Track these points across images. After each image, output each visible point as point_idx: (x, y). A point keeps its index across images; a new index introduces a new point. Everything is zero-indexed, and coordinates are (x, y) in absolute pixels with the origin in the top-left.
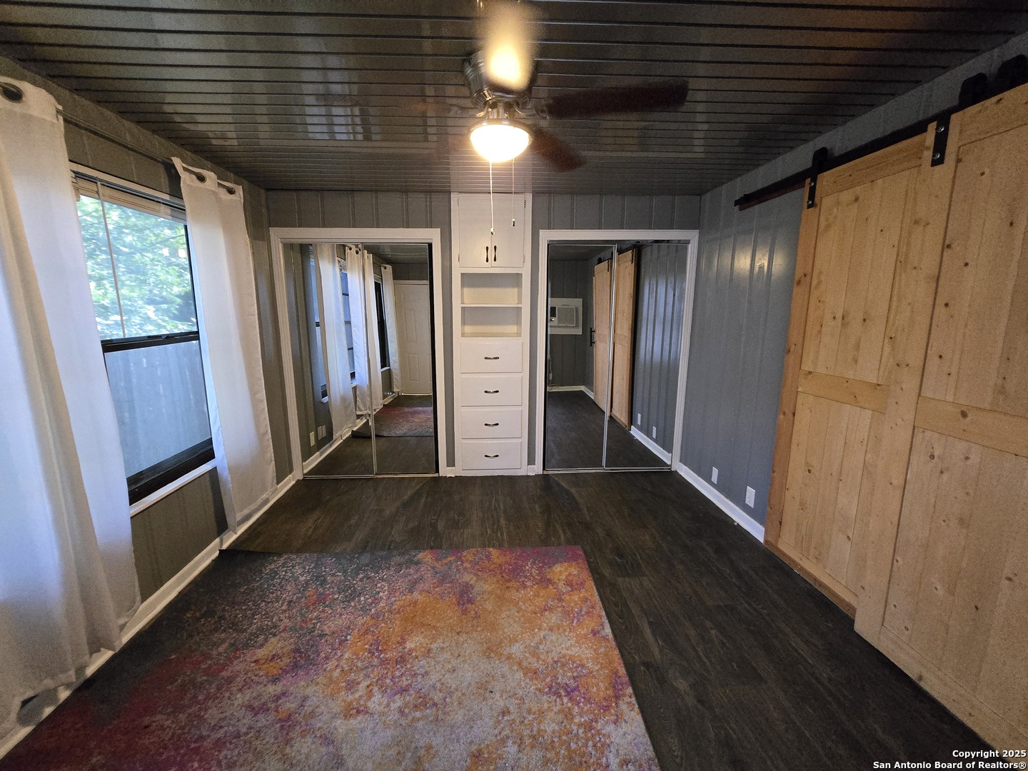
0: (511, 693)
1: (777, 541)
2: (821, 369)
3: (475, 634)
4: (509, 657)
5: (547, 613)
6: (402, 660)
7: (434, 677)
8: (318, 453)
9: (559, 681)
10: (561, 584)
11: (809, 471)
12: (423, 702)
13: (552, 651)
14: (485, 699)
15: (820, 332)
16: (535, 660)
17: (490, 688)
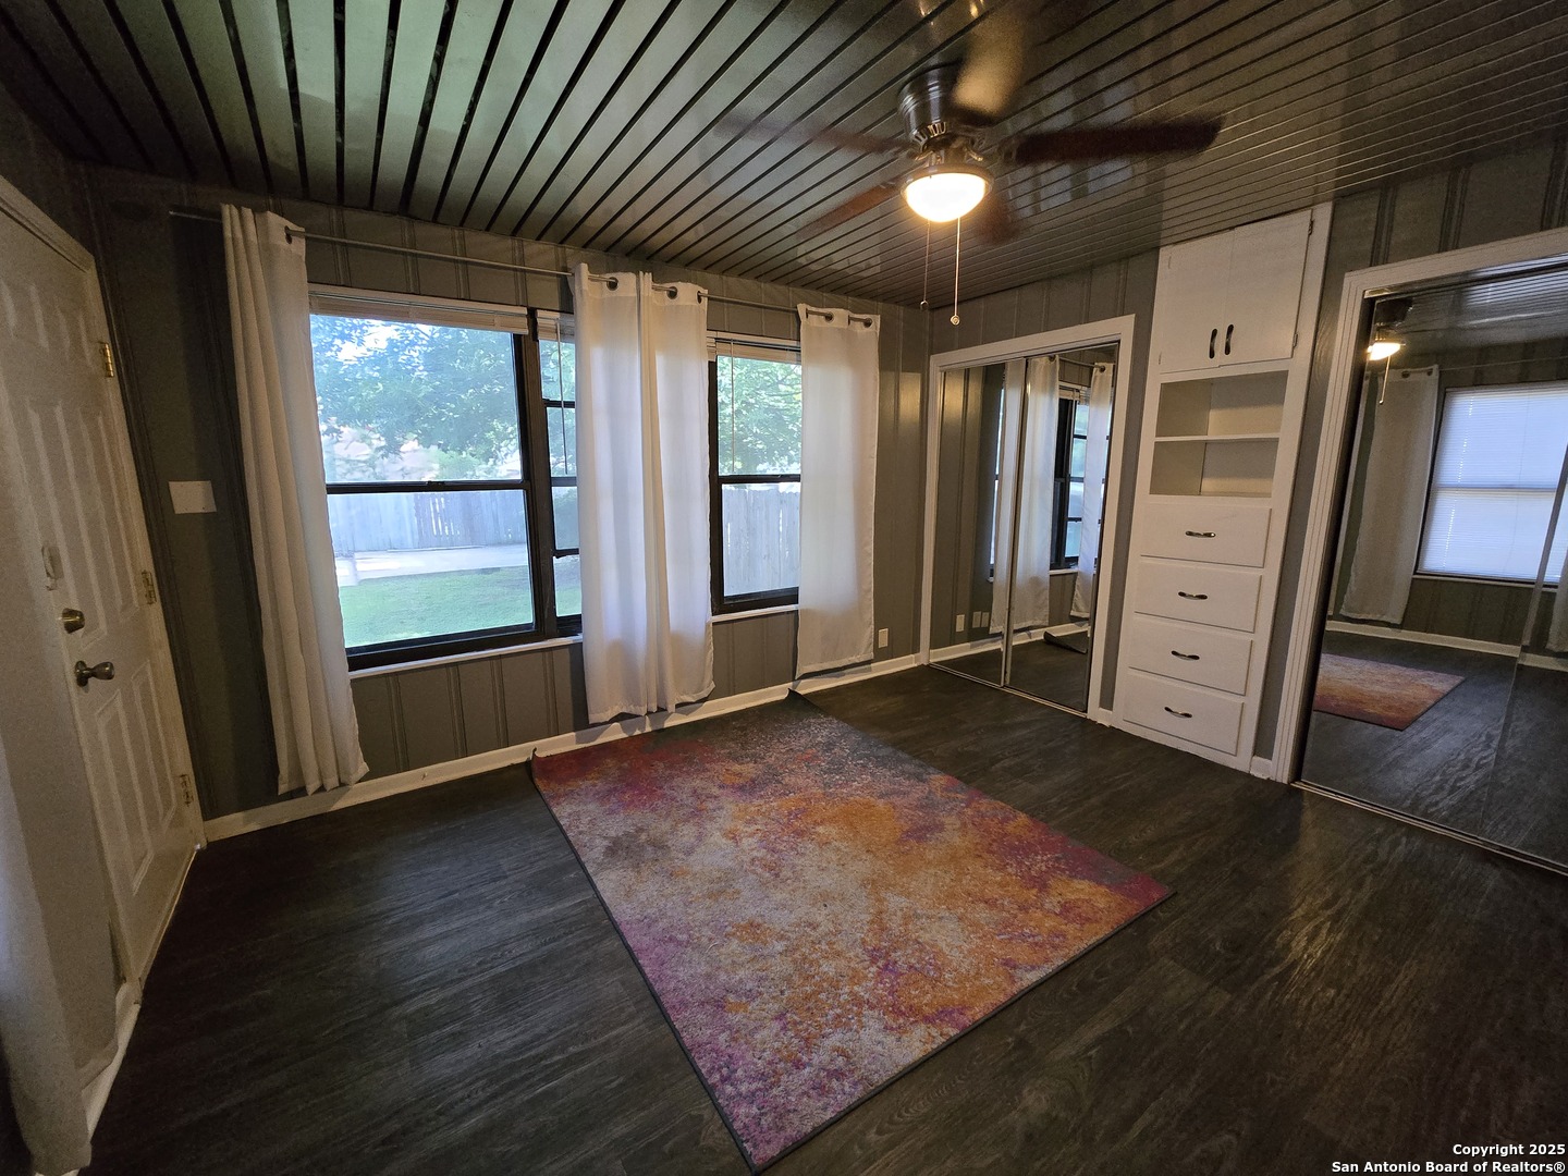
0: (838, 921)
4: (880, 900)
6: (800, 833)
7: (803, 861)
8: (968, 644)
9: (894, 954)
10: (1054, 899)
12: (774, 867)
13: (926, 931)
14: (813, 904)
16: (900, 922)
17: (829, 902)
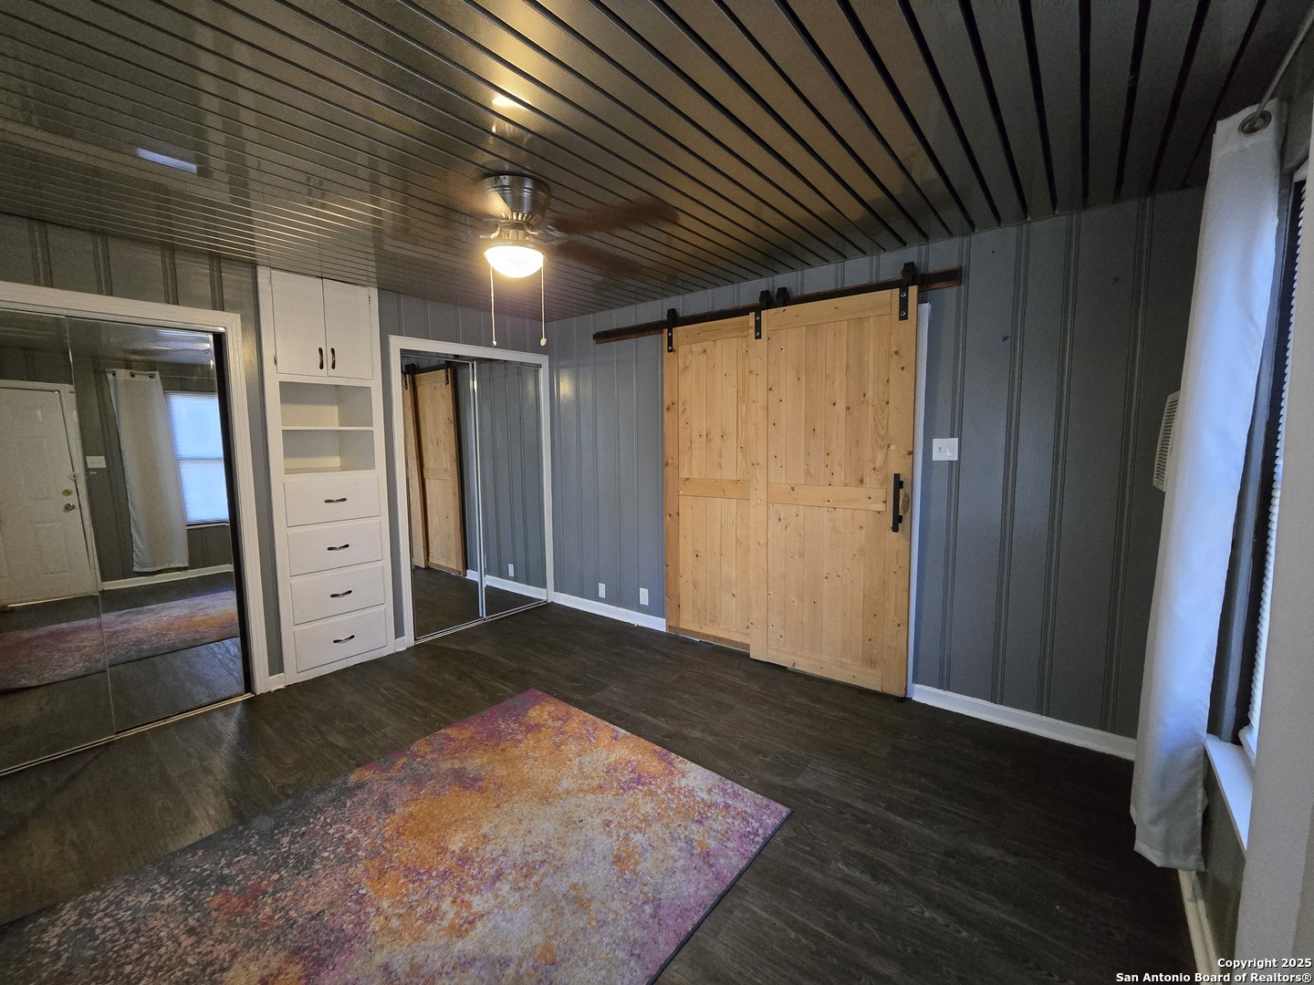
0: (598, 811)
1: (678, 624)
2: (695, 475)
3: (516, 798)
4: (568, 792)
5: (563, 747)
6: (464, 861)
7: (516, 849)
9: (623, 780)
10: (550, 722)
11: (697, 556)
12: (528, 870)
13: (596, 768)
14: (581, 828)
15: (691, 447)
16: (590, 781)
17: (577, 820)
